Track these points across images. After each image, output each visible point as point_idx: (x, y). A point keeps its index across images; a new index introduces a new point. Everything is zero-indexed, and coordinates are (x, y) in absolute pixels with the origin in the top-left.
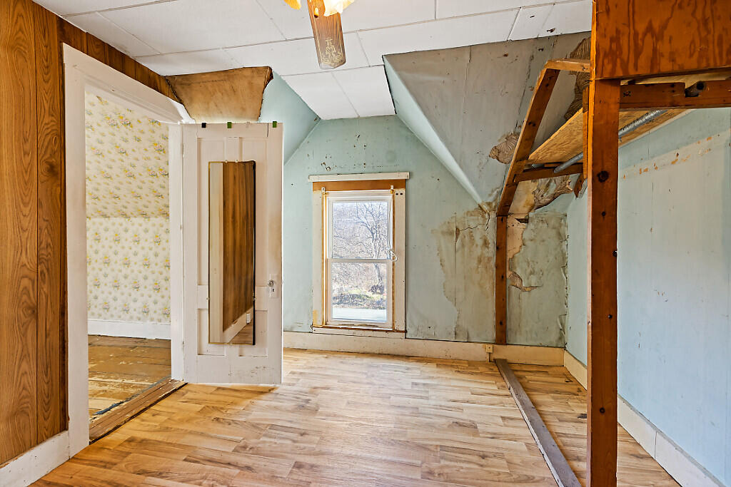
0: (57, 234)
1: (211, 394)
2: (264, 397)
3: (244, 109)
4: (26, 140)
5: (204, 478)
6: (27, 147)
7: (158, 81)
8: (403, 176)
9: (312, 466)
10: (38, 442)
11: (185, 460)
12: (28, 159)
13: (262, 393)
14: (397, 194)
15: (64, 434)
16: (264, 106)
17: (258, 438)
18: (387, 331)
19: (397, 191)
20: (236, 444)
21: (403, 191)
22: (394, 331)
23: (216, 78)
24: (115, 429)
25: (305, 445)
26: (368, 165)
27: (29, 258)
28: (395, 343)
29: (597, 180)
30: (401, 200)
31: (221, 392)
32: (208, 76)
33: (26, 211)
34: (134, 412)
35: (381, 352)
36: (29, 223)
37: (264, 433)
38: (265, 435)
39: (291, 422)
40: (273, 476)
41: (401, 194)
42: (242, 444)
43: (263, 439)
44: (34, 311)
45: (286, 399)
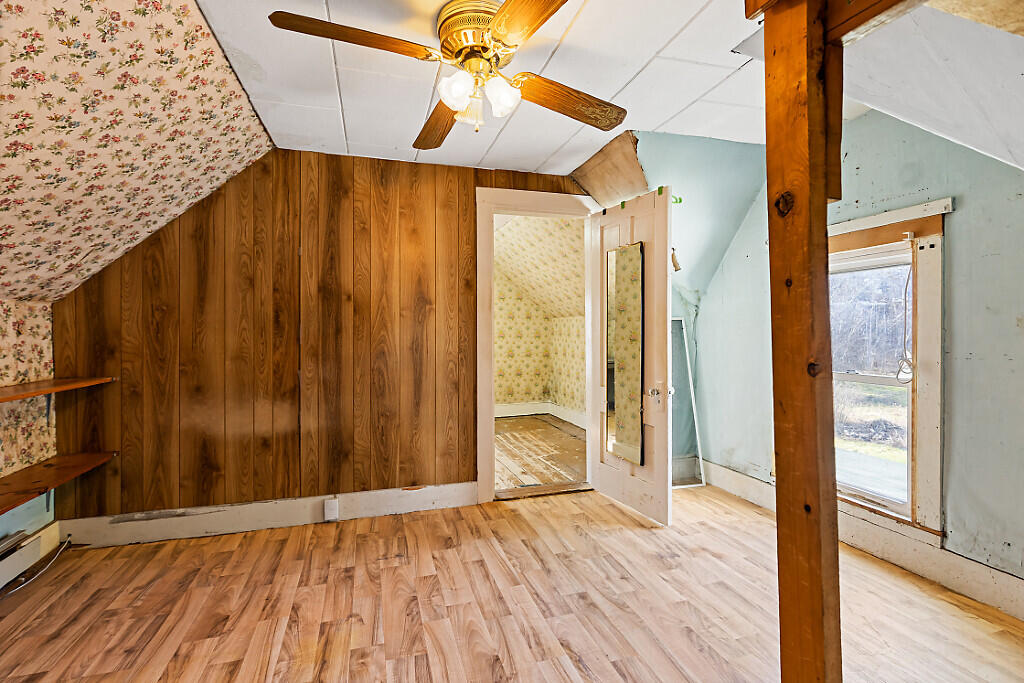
0: (471, 332)
1: (601, 506)
2: (639, 530)
3: (631, 183)
4: (452, 267)
5: (517, 558)
6: (453, 271)
7: (561, 182)
8: (936, 209)
9: (593, 605)
10: (459, 482)
11: (523, 541)
12: (452, 280)
13: (642, 526)
14: (922, 248)
15: (474, 483)
16: (647, 172)
17: (585, 557)
18: (899, 521)
19: (923, 241)
20: (565, 551)
21: (936, 239)
22: (914, 524)
23: (598, 161)
24: (515, 499)
25: (612, 586)
26: (861, 202)
27: (454, 348)
28: (919, 549)
29: (775, 212)
30: (931, 260)
31: (611, 510)
32: (592, 161)
33: (452, 315)
34: (535, 494)
35: (886, 557)
36: (454, 323)
37: (595, 556)
38: (594, 560)
39: (629, 562)
40: (555, 589)
41: (932, 246)
42: (568, 554)
43: (589, 561)
44: (457, 386)
45: (655, 542)
